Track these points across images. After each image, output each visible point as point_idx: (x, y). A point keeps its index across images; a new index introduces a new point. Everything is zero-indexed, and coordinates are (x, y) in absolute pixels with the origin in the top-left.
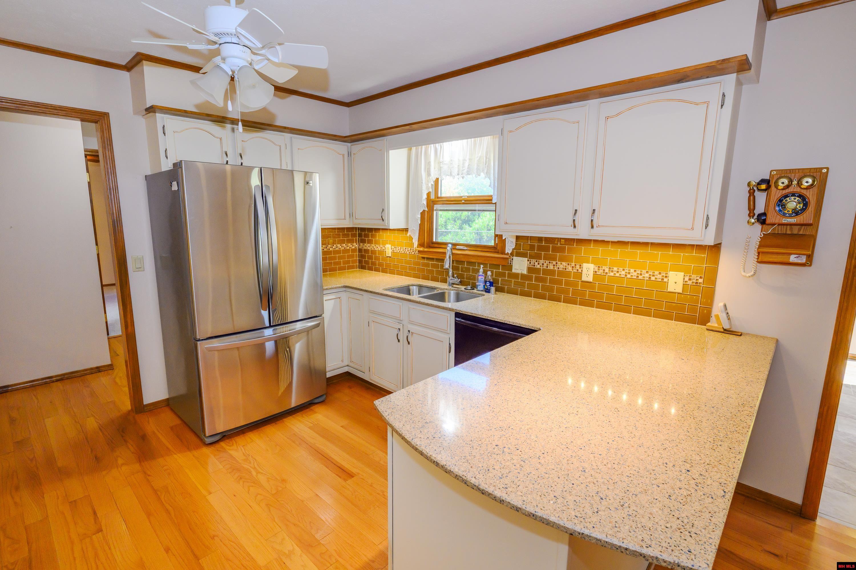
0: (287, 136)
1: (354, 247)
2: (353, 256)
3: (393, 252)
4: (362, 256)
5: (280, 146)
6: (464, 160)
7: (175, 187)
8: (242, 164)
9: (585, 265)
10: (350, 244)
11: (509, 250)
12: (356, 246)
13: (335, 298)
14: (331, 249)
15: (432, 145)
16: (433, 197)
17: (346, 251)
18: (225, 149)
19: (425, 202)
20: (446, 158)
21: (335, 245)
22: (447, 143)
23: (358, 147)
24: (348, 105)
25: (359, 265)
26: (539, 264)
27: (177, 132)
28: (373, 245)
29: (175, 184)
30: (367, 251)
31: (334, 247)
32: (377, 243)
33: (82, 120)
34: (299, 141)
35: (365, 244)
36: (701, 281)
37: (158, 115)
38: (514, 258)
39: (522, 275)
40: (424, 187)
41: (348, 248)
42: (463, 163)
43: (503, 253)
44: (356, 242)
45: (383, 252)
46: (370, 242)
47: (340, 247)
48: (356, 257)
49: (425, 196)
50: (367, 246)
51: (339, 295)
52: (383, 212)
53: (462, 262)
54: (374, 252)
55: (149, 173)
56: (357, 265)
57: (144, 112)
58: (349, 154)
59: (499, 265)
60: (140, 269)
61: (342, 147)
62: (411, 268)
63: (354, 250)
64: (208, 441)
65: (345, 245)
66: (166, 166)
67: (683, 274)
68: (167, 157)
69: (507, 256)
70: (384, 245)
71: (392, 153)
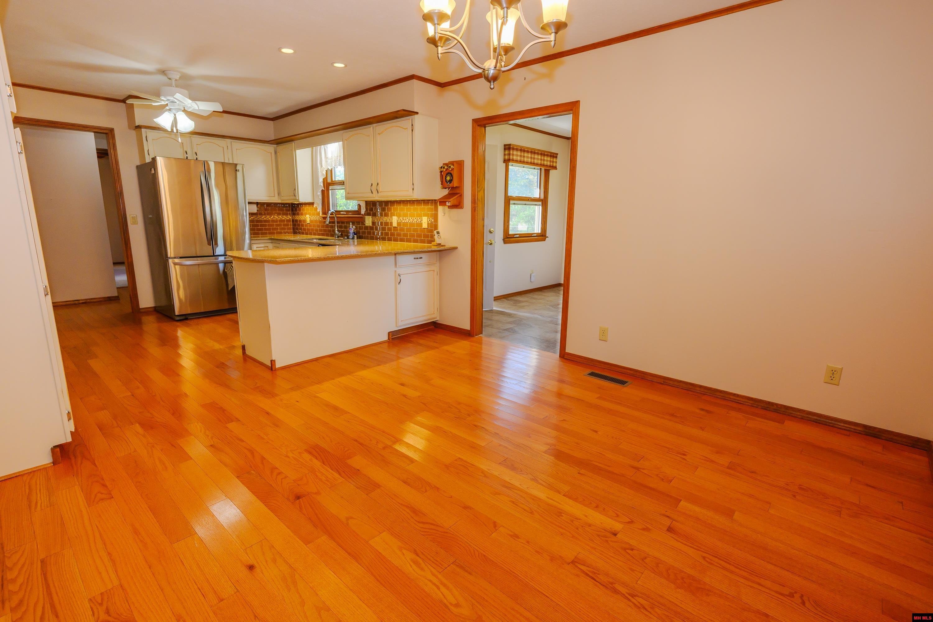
0: (229, 141)
1: (288, 219)
2: (287, 225)
3: (310, 220)
4: (294, 225)
5: (223, 148)
6: (337, 156)
7: (153, 172)
8: (197, 158)
9: (393, 217)
10: (285, 216)
11: (363, 212)
12: (290, 217)
13: (264, 246)
14: (269, 219)
15: (323, 146)
16: (329, 181)
17: (282, 221)
18: (185, 150)
19: (322, 185)
20: (329, 155)
21: (273, 216)
22: (330, 144)
23: (281, 148)
24: (273, 119)
25: (293, 231)
26: (376, 219)
27: (155, 140)
28: (300, 216)
29: (153, 169)
30: (296, 221)
31: (271, 217)
32: (302, 214)
33: (94, 132)
34: (237, 144)
35: (295, 216)
36: (433, 220)
37: (143, 130)
38: (366, 217)
39: (370, 227)
40: (320, 174)
41: (284, 219)
42: (337, 158)
43: (360, 214)
44: (290, 215)
45: (305, 221)
46: (298, 214)
47: (277, 217)
48: (291, 226)
49: (321, 180)
50: (297, 218)
51: (267, 245)
52: (295, 191)
53: (343, 223)
54: (300, 221)
55: (139, 164)
56: (291, 232)
57: (135, 128)
58: (275, 153)
59: (359, 222)
60: (135, 223)
61: (271, 148)
62: (321, 230)
63: (288, 221)
64: (178, 318)
65: (280, 216)
66: (148, 160)
67: (427, 217)
68: (149, 155)
69: (362, 216)
70: (305, 215)
71: (299, 152)
